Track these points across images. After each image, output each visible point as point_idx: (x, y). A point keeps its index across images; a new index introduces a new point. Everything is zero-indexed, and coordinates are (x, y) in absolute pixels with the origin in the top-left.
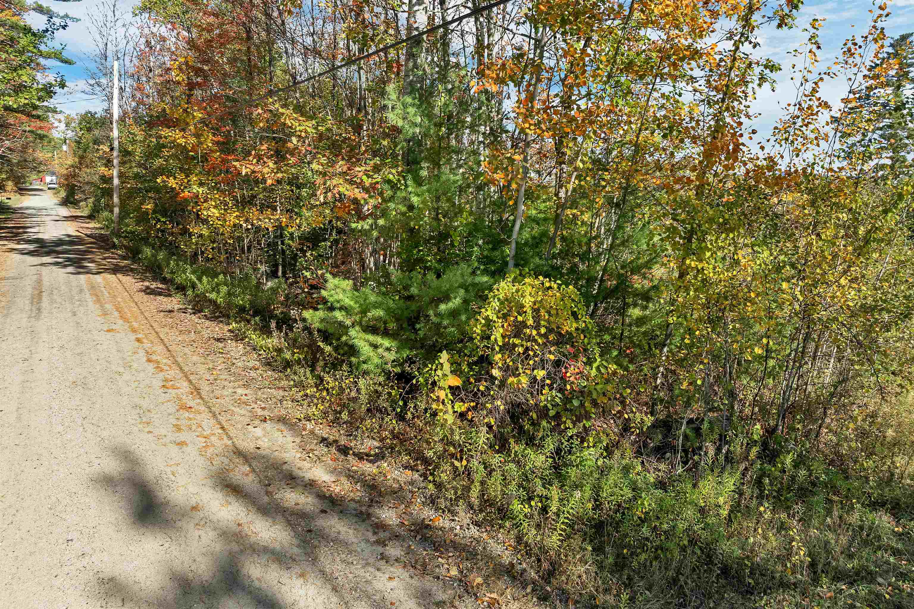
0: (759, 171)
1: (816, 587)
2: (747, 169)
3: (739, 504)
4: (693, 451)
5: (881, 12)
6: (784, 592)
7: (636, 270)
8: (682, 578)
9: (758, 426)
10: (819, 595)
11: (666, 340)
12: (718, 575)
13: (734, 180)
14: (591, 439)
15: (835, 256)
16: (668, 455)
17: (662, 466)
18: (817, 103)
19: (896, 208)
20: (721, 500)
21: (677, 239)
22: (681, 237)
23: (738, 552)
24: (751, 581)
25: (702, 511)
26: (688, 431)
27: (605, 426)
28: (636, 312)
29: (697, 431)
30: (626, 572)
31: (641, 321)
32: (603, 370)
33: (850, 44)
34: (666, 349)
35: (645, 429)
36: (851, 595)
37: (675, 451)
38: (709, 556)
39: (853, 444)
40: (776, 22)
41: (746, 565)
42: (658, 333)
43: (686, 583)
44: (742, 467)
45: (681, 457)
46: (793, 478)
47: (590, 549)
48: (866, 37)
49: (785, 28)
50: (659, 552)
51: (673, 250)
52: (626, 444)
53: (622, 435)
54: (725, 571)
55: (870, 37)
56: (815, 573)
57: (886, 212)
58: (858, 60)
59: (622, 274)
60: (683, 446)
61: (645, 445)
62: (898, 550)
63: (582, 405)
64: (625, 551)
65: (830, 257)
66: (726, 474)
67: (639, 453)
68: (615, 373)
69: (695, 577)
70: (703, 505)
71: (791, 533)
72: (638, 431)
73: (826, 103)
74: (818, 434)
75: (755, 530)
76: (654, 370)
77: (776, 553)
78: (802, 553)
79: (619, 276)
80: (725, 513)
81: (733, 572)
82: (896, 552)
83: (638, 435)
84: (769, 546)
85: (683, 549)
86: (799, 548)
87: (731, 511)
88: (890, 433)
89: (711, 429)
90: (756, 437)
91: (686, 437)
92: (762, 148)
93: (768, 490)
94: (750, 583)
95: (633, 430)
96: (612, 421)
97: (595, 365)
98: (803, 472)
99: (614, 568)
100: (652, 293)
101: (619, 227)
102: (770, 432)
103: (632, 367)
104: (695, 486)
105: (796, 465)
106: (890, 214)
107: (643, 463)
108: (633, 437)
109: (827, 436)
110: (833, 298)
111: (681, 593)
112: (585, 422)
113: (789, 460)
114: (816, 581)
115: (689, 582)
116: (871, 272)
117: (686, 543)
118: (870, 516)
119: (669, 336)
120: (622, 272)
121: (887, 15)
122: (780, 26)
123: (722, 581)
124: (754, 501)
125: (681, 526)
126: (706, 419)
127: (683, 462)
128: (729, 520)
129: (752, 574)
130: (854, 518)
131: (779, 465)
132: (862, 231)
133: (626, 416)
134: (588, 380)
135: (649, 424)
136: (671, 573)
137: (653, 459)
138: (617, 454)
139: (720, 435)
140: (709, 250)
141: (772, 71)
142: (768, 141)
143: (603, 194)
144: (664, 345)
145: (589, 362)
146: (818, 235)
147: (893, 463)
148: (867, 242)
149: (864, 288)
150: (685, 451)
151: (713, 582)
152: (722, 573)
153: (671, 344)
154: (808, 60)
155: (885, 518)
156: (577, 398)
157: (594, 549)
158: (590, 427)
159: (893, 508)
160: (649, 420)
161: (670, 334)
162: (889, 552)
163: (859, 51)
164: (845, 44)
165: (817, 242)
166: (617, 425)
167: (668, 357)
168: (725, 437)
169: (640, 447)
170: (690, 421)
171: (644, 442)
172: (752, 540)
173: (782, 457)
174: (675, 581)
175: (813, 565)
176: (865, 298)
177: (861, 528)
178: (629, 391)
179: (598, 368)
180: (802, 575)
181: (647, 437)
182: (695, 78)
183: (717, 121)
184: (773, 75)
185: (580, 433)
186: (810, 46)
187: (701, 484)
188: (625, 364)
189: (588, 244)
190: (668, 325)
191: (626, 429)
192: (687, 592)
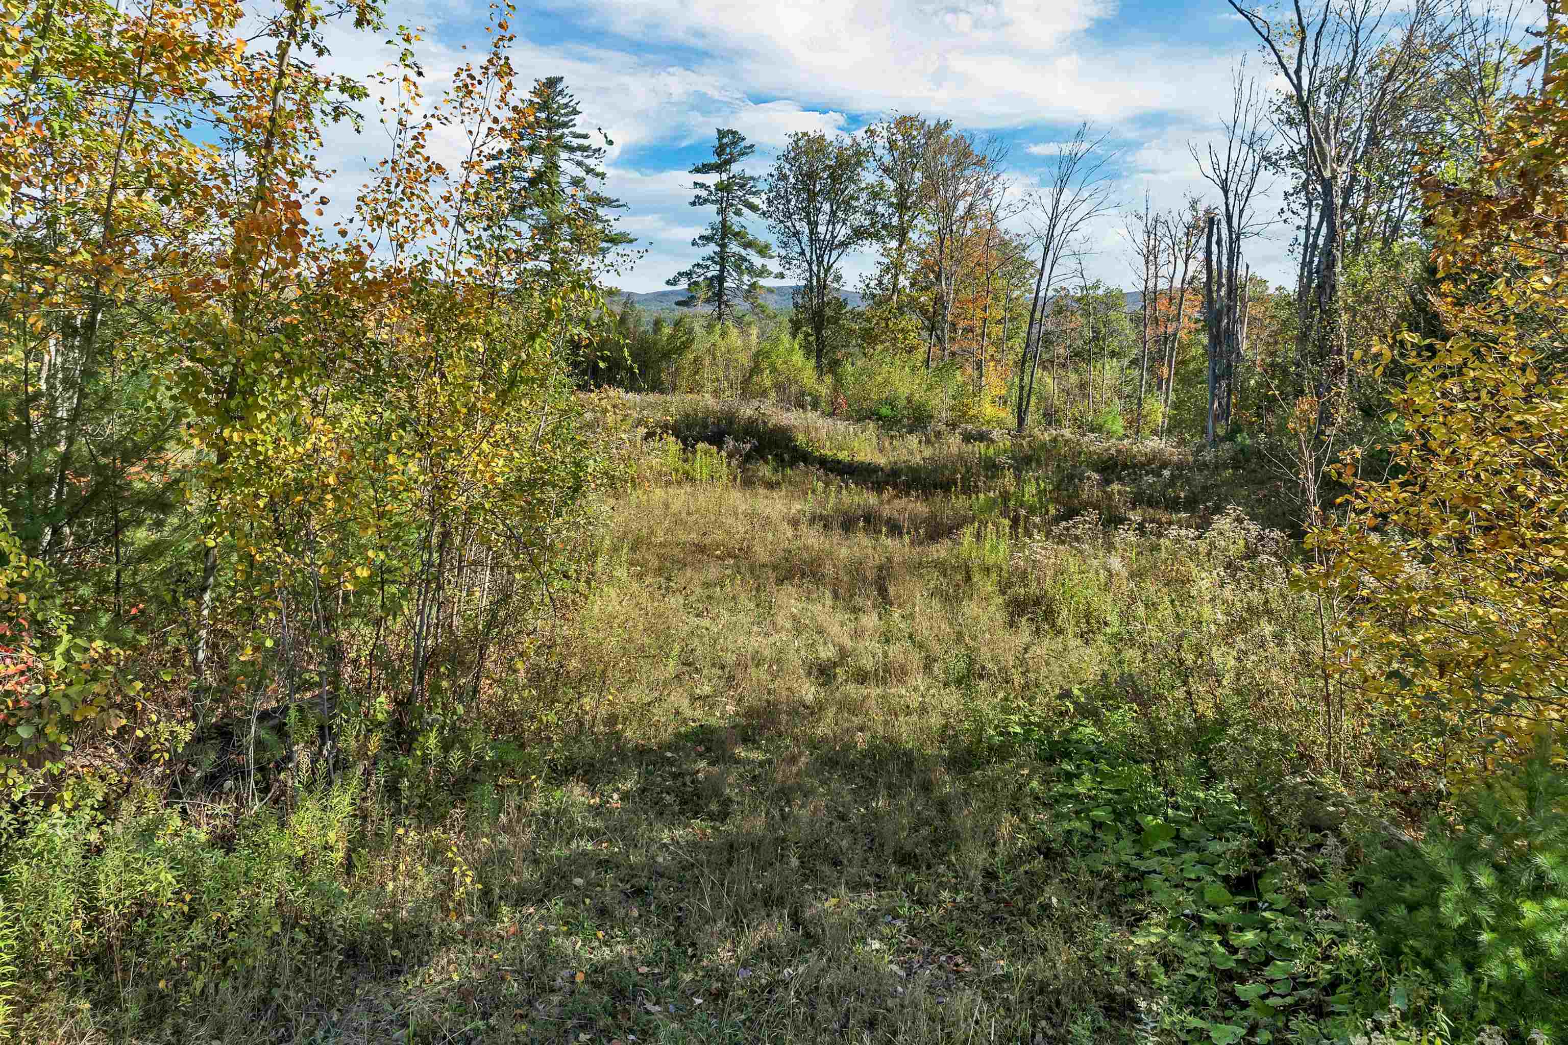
0: (339, 272)
1: (494, 925)
2: (320, 268)
3: (362, 834)
4: (277, 766)
5: (503, 32)
6: (448, 950)
7: (133, 454)
8: (277, 993)
9: (382, 698)
10: (499, 936)
11: (206, 578)
12: (341, 963)
13: (299, 286)
14: (67, 795)
15: (472, 409)
16: (229, 784)
17: (220, 808)
18: (424, 166)
19: (545, 331)
20: (332, 836)
21: (202, 395)
22: (209, 391)
23: (371, 913)
24: (396, 953)
25: (302, 864)
26: (263, 734)
27: (98, 762)
28: (141, 536)
29: (281, 730)
30: (170, 1021)
31: (153, 551)
32: (78, 657)
33: (464, 75)
34: (207, 597)
35: (180, 750)
36: (542, 917)
37: (241, 774)
38: (322, 938)
39: (526, 693)
40: (353, 16)
41: (386, 930)
42: (192, 568)
43: (286, 998)
44: (359, 770)
45: (256, 783)
46: (443, 768)
47: (88, 1006)
48: (487, 68)
49: (368, 29)
50: (231, 961)
51: (198, 415)
52: (146, 784)
53: (135, 771)
54: (352, 953)
55: (492, 70)
56: (490, 904)
57: (532, 337)
58: (479, 103)
59: (106, 466)
60: (257, 761)
61: (185, 777)
62: (597, 831)
63: (40, 732)
64: (162, 984)
65: (464, 411)
66: (335, 790)
67: (173, 796)
68: (107, 657)
69: (302, 980)
70: (301, 853)
71: (450, 855)
72: (167, 756)
73: (439, 167)
74: (476, 691)
75: (395, 868)
76: (191, 637)
77: (430, 894)
78: (468, 880)
79: (99, 470)
80: (339, 856)
81: (366, 949)
82: (594, 835)
83: (169, 763)
84: (419, 887)
85: (274, 942)
86: (464, 875)
87: (350, 852)
88: (574, 664)
89: (303, 720)
90: (380, 717)
91: (260, 744)
92: (343, 233)
93: (407, 798)
94: (394, 958)
95: (157, 756)
96: (111, 750)
97: (60, 650)
98: (456, 755)
99: (145, 1024)
100: (171, 497)
101: (89, 374)
102: (403, 704)
103: (144, 641)
104: (283, 825)
105: (446, 747)
106: (538, 341)
107: (184, 811)
108: (157, 771)
109: (488, 690)
110: (474, 473)
111: (281, 1018)
112: (48, 765)
113: (432, 740)
114: (492, 914)
115: (291, 994)
116: (526, 431)
117: (276, 929)
118: (558, 794)
119: (210, 570)
120: (103, 461)
121: (511, 39)
122: (359, 23)
123: (351, 972)
124: (387, 823)
125: (267, 902)
126: (292, 706)
127: (260, 790)
128: (349, 867)
129: (397, 940)
130: (536, 804)
131: (419, 753)
132: (506, 366)
133: (139, 733)
134: (46, 681)
135: (188, 738)
136: (256, 993)
137: (202, 799)
138: (127, 808)
139: (321, 728)
140: (263, 408)
141: (352, 97)
142: (351, 221)
143: (44, 308)
144: (204, 589)
145: (48, 644)
146: (443, 375)
147: (581, 707)
148: (513, 382)
149: (516, 454)
150: (261, 769)
151: (334, 978)
152: (348, 957)
153: (218, 584)
154: (404, 92)
155: (577, 791)
156: (28, 721)
157: (95, 1005)
158: (63, 772)
159: (586, 773)
160: (185, 733)
161: (214, 567)
162: (586, 837)
163: (478, 89)
164: (457, 75)
165: (442, 388)
166: (123, 756)
167: (213, 609)
168: (330, 728)
169: (175, 785)
170: (264, 716)
171: (182, 773)
172: (391, 886)
173: (421, 739)
174: (265, 1001)
175: (486, 892)
176: (520, 470)
177: (546, 814)
178: (139, 685)
179: (67, 655)
180: (472, 914)
181: (188, 763)
182: (219, 98)
183: (261, 181)
184: (356, 105)
185: (43, 788)
186: (403, 71)
187: (293, 819)
188: (130, 635)
189: (22, 411)
190: (208, 550)
191: (142, 757)
192: (291, 1013)
